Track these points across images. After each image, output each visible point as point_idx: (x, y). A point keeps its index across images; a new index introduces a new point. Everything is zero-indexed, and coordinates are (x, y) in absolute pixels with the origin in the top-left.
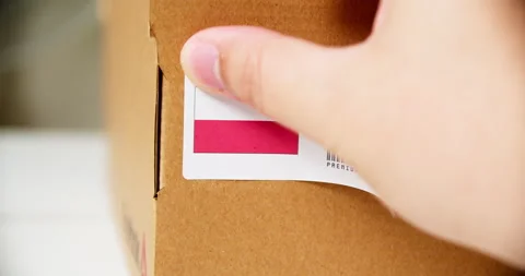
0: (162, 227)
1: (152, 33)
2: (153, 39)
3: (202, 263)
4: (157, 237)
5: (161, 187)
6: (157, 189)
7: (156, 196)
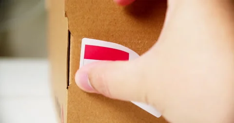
0: (70, 102)
1: (66, 16)
2: (66, 18)
3: (88, 118)
4: (68, 106)
5: (70, 84)
6: (68, 85)
7: (68, 88)
